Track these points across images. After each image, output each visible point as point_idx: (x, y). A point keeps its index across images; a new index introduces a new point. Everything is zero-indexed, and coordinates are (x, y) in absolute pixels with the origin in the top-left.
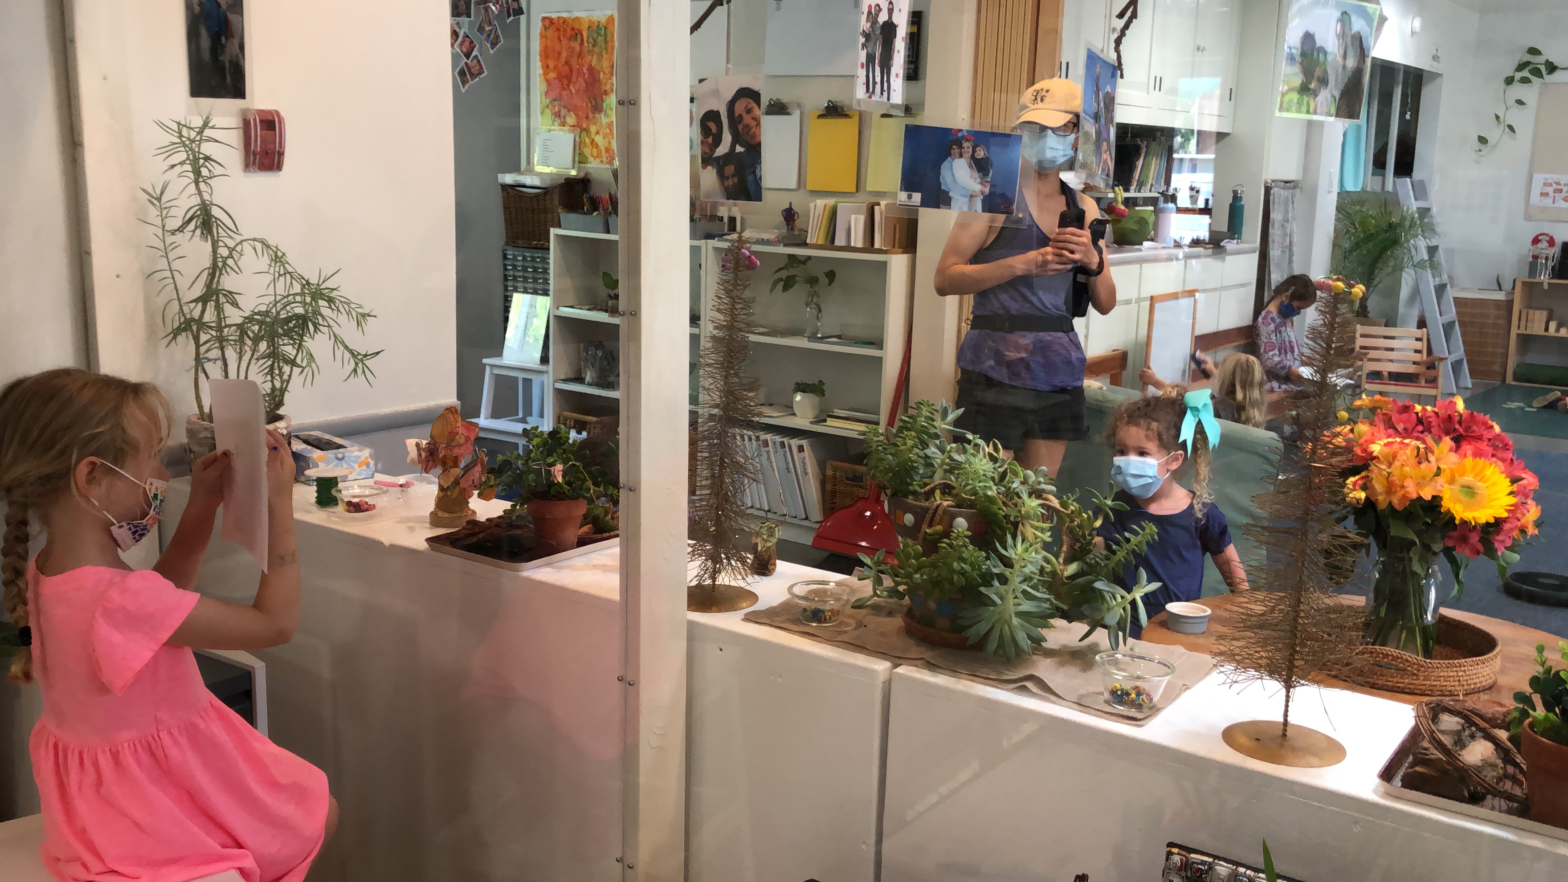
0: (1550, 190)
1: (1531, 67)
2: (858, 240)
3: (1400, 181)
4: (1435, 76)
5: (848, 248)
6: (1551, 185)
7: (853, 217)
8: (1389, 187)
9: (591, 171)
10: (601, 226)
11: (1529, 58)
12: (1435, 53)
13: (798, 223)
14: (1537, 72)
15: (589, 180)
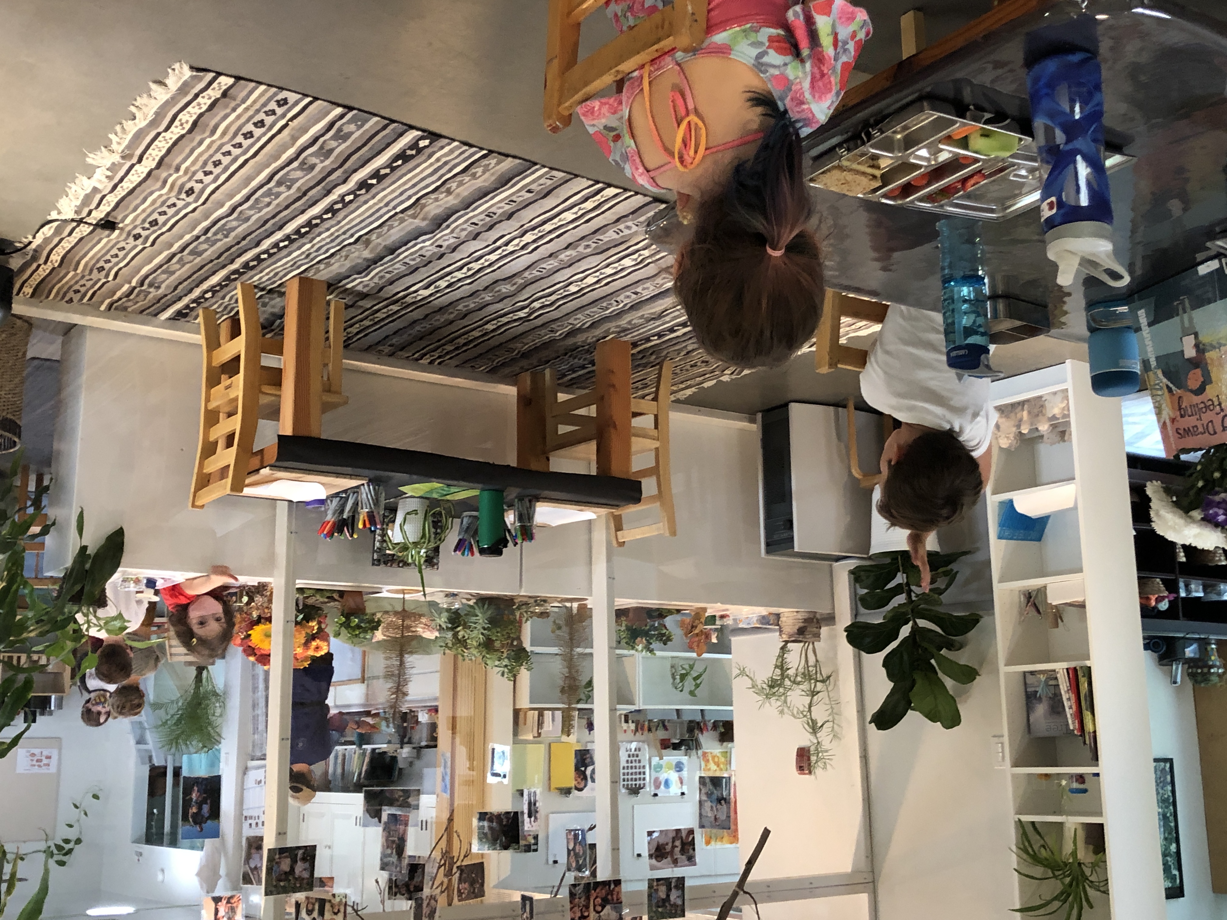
0: (45, 761)
1: (64, 852)
2: (548, 714)
3: (162, 763)
4: (137, 841)
5: (553, 710)
6: (45, 765)
7: (551, 728)
8: (170, 758)
9: (719, 746)
10: (706, 713)
11: (64, 858)
12: (140, 858)
13: (584, 722)
14: (59, 848)
15: (720, 741)
